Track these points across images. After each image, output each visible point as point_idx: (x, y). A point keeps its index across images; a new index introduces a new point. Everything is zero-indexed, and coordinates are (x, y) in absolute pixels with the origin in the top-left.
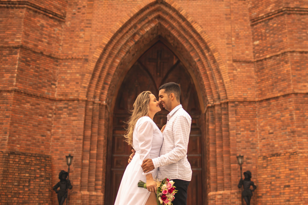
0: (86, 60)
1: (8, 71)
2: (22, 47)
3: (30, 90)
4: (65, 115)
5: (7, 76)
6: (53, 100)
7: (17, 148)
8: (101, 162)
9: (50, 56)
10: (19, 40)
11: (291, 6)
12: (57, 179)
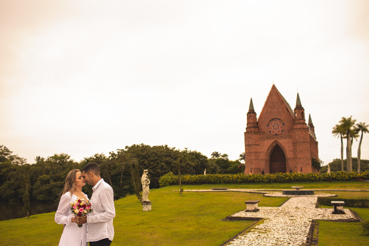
0: (264, 152)
1: (253, 156)
2: (254, 152)
3: (256, 158)
4: (262, 162)
5: (253, 157)
6: (260, 159)
7: (256, 167)
8: (268, 169)
9: (258, 152)
10: (254, 151)
11: (298, 141)
12: (262, 172)
